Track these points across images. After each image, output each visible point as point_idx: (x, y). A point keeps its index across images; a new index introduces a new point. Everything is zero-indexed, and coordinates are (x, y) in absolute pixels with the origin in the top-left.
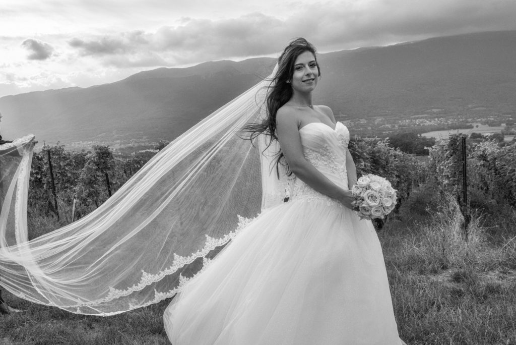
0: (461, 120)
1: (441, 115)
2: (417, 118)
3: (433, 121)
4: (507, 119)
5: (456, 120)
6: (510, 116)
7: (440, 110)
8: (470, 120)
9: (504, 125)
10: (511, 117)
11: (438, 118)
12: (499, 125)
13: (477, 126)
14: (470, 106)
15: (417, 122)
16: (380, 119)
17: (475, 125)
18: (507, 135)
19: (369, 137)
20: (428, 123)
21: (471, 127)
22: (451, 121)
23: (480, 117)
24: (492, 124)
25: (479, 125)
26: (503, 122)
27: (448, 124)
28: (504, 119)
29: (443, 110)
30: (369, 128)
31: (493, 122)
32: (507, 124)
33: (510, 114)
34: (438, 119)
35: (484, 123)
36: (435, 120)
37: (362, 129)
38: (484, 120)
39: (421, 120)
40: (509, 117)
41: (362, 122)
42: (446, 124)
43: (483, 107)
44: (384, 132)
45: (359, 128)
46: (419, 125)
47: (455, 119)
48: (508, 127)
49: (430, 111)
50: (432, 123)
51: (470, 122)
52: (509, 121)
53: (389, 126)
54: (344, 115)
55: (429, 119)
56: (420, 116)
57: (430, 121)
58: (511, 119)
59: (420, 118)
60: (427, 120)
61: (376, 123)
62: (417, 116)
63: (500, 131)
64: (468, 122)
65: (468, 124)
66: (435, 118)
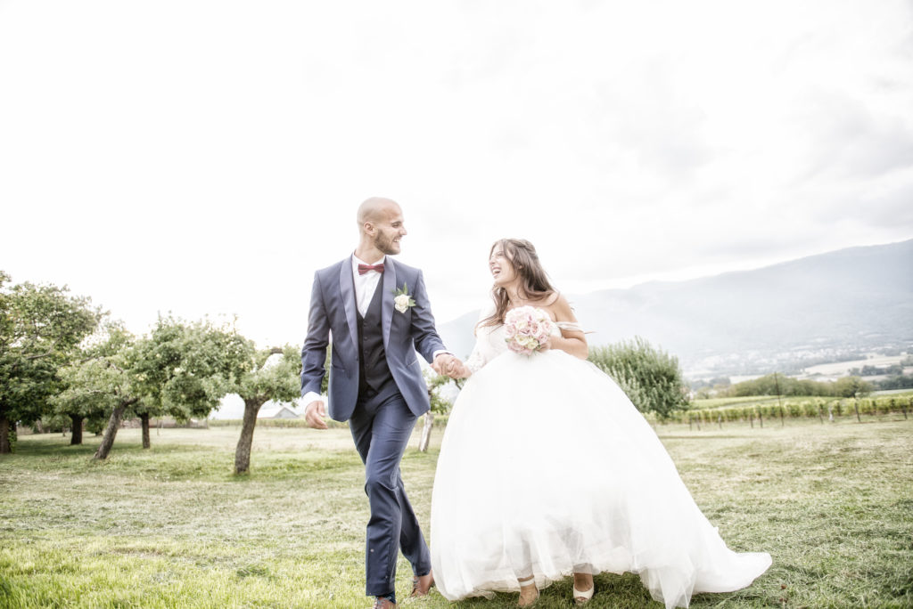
0: (852, 350)
1: (828, 345)
2: (799, 350)
3: (818, 353)
4: (908, 347)
5: (845, 350)
7: (826, 339)
8: (862, 349)
9: (904, 354)
11: (824, 348)
12: (899, 354)
13: (872, 357)
14: (861, 333)
15: (799, 355)
16: (755, 353)
17: (868, 355)
18: (907, 365)
19: (743, 375)
20: (812, 356)
21: (864, 358)
22: (840, 352)
23: (875, 345)
24: (890, 354)
25: (874, 354)
26: (903, 350)
27: (836, 356)
28: (905, 347)
29: (829, 339)
30: (742, 364)
31: (891, 351)
32: (908, 353)
34: (824, 351)
35: (881, 353)
36: (820, 352)
38: (880, 348)
39: (804, 352)
43: (877, 333)
46: (801, 358)
50: (818, 355)
51: (863, 353)
53: (765, 361)
54: (712, 350)
55: (813, 351)
56: (802, 347)
59: (804, 350)
60: (811, 352)
61: (750, 358)
62: (797, 348)
63: (899, 362)
64: (860, 352)
65: (861, 355)
66: (820, 348)
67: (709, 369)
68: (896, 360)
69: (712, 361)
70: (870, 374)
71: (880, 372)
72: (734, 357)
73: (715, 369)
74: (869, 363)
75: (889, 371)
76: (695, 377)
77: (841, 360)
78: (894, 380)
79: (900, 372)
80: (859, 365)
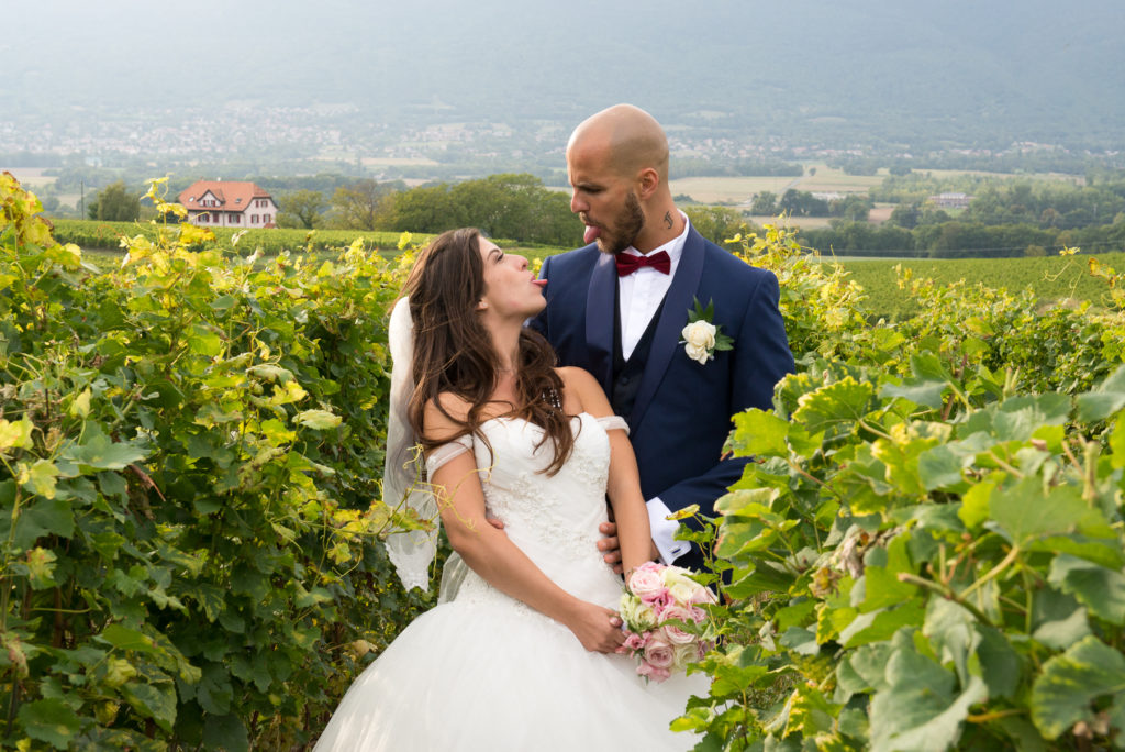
0: (775, 149)
1: (725, 131)
3: (699, 147)
4: (898, 156)
5: (761, 148)
6: (907, 147)
7: (723, 115)
8: (798, 151)
9: (884, 172)
10: (909, 152)
11: (715, 137)
12: (872, 172)
13: (813, 172)
14: (804, 110)
16: (552, 129)
17: (807, 166)
18: (883, 201)
21: (796, 172)
22: (748, 152)
23: (827, 144)
24: (853, 168)
25: (821, 167)
26: (884, 165)
27: (738, 160)
28: (888, 156)
29: (731, 114)
30: (517, 154)
31: (860, 161)
32: (892, 172)
33: (907, 141)
34: (714, 144)
35: (836, 164)
36: (704, 145)
37: (494, 154)
38: (836, 153)
40: (903, 151)
41: (496, 134)
42: (734, 157)
43: (839, 114)
44: (556, 170)
45: (488, 151)
47: (760, 144)
48: (893, 180)
49: (694, 115)
50: (697, 152)
51: (797, 159)
52: (899, 161)
54: (447, 107)
55: (690, 141)
57: (692, 147)
58: (907, 156)
60: (684, 142)
61: (538, 139)
63: (867, 189)
64: (792, 157)
65: (792, 164)
66: (706, 137)
67: (433, 157)
68: (862, 186)
69: (442, 137)
70: (797, 214)
71: (819, 209)
72: (502, 131)
73: (449, 158)
74: (802, 185)
75: (839, 209)
76: (392, 170)
77: (747, 171)
78: (840, 231)
79: (862, 215)
80: (777, 186)
